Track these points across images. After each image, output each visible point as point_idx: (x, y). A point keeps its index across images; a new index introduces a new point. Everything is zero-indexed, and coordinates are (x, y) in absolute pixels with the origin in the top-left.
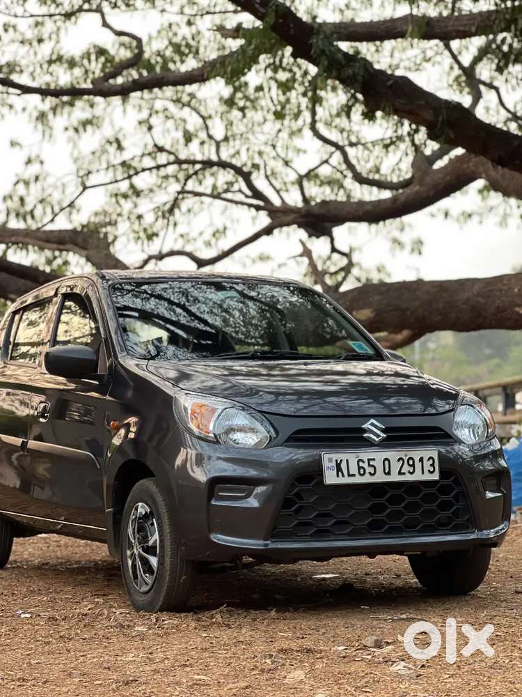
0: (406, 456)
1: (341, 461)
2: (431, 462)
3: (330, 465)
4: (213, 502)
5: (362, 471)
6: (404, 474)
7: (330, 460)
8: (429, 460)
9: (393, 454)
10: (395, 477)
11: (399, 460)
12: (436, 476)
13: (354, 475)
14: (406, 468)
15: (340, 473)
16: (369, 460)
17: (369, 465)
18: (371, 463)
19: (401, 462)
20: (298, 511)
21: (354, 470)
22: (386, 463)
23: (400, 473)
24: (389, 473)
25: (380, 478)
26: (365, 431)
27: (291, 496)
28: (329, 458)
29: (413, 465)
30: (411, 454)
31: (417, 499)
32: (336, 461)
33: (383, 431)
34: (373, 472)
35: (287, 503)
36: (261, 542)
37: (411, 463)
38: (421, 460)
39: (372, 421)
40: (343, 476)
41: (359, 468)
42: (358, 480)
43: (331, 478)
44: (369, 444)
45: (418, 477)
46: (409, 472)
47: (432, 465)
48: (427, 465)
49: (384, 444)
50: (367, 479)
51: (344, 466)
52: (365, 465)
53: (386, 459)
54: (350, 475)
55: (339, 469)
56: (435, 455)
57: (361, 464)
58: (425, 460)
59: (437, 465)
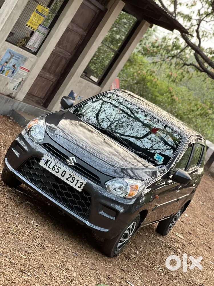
0: (73, 175)
1: (49, 161)
2: (81, 184)
3: (45, 159)
4: (12, 149)
5: (54, 169)
6: (68, 180)
7: (46, 158)
8: (81, 182)
9: (69, 171)
10: (64, 179)
11: (69, 175)
12: (80, 190)
13: (50, 168)
14: (70, 179)
15: (46, 164)
16: (59, 167)
17: (58, 169)
18: (59, 169)
19: (70, 176)
21: (51, 166)
22: (64, 172)
23: (67, 179)
24: (63, 176)
25: (59, 175)
29: (74, 180)
30: (75, 176)
31: (71, 193)
32: (48, 159)
33: (75, 163)
34: (57, 172)
37: (74, 179)
38: (78, 181)
39: (74, 158)
40: (46, 166)
42: (50, 170)
43: (42, 163)
44: (66, 163)
45: (73, 185)
46: (71, 181)
47: (81, 185)
48: (79, 184)
50: (54, 172)
51: (49, 163)
52: (56, 168)
54: (48, 167)
55: (47, 162)
56: (84, 183)
57: (55, 167)
58: (79, 182)
59: (82, 187)
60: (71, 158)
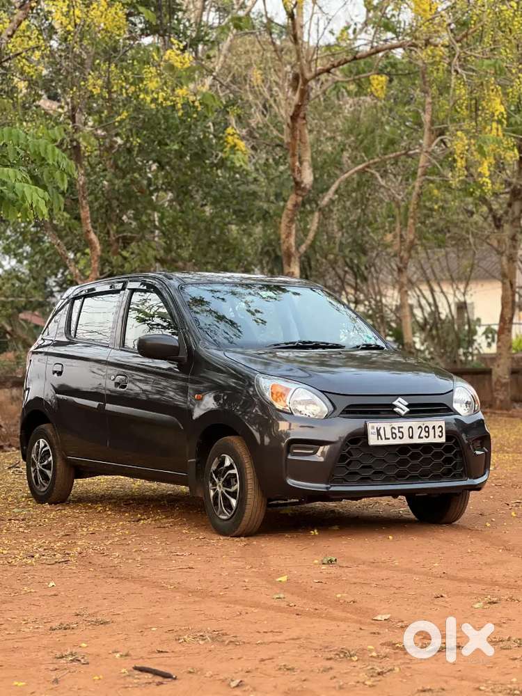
0: (424, 425)
1: (380, 428)
2: (440, 429)
3: (373, 431)
4: (290, 457)
5: (394, 436)
6: (422, 438)
7: (373, 428)
8: (439, 427)
9: (415, 423)
10: (416, 440)
12: (443, 440)
13: (389, 439)
14: (423, 434)
15: (379, 437)
16: (399, 428)
17: (399, 431)
18: (401, 430)
19: (420, 429)
20: (349, 464)
21: (389, 435)
22: (411, 430)
23: (419, 437)
24: (412, 437)
25: (406, 441)
26: (395, 406)
27: (344, 453)
28: (372, 426)
29: (428, 432)
30: (427, 424)
31: (429, 456)
32: (377, 428)
33: (407, 406)
34: (401, 437)
35: (343, 458)
36: (324, 486)
37: (427, 430)
38: (434, 428)
39: (400, 399)
40: (382, 439)
41: (392, 433)
42: (392, 442)
43: (373, 440)
44: (399, 416)
45: (431, 440)
46: (425, 436)
47: (441, 432)
48: (438, 431)
49: (408, 416)
50: (397, 442)
51: (382, 432)
52: (396, 431)
53: (411, 427)
54: (386, 439)
55: (379, 434)
56: (443, 424)
57: (393, 430)
58: (436, 428)
59: (444, 431)
60: (395, 403)
